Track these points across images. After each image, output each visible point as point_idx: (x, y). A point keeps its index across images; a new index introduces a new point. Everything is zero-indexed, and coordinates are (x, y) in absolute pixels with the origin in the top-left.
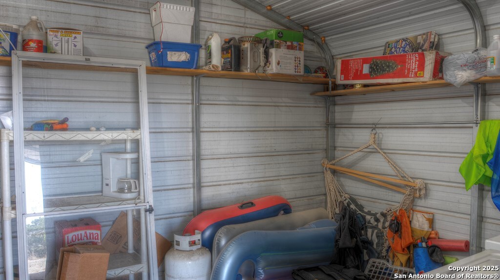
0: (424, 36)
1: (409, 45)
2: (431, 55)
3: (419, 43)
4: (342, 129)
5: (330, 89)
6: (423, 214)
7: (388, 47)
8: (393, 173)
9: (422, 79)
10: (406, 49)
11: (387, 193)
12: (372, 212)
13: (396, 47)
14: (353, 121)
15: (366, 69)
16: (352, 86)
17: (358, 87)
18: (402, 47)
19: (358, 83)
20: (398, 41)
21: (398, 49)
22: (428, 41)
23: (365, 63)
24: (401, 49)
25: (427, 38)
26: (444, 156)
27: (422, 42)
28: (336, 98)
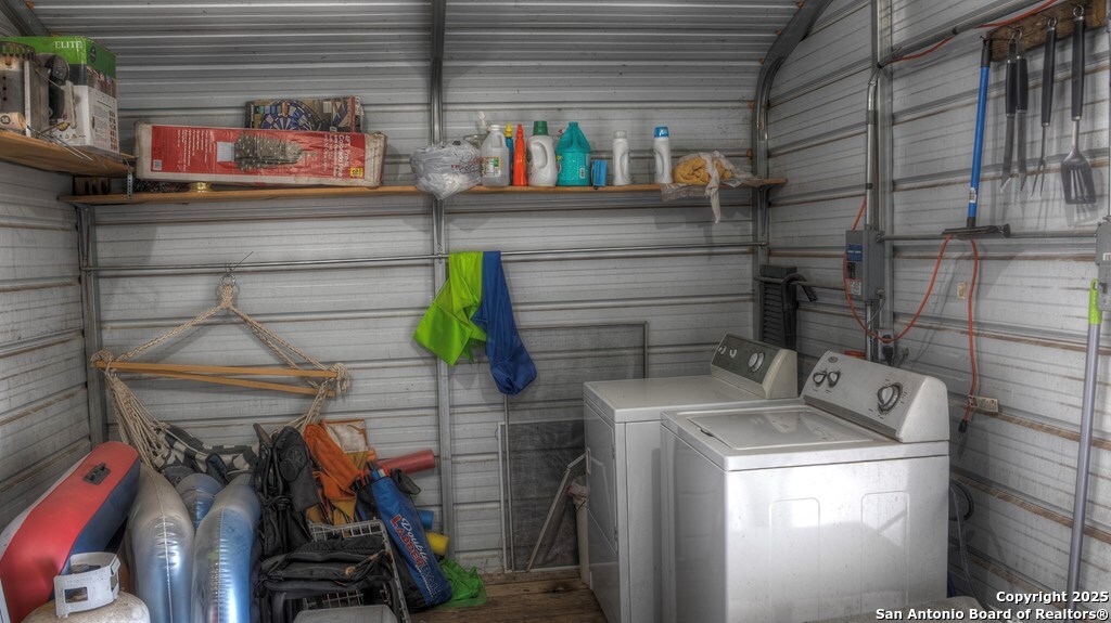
0: (338, 104)
1: (306, 114)
2: (378, 141)
3: (330, 115)
4: (121, 280)
5: (130, 189)
6: (352, 424)
7: (256, 112)
8: (270, 360)
9: (360, 182)
10: (301, 122)
11: (258, 402)
12: (225, 447)
13: (275, 115)
14: (153, 261)
15: (224, 152)
16: (184, 186)
17: (202, 189)
18: (289, 117)
19: (201, 179)
20: (278, 104)
21: (281, 120)
22: (349, 114)
23: (220, 140)
24: (289, 120)
25: (346, 107)
26: (375, 317)
27: (335, 113)
28: (98, 210)
